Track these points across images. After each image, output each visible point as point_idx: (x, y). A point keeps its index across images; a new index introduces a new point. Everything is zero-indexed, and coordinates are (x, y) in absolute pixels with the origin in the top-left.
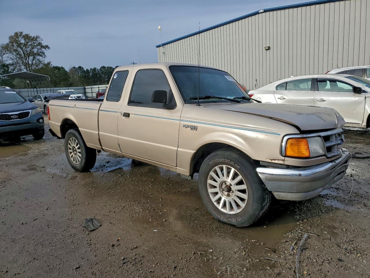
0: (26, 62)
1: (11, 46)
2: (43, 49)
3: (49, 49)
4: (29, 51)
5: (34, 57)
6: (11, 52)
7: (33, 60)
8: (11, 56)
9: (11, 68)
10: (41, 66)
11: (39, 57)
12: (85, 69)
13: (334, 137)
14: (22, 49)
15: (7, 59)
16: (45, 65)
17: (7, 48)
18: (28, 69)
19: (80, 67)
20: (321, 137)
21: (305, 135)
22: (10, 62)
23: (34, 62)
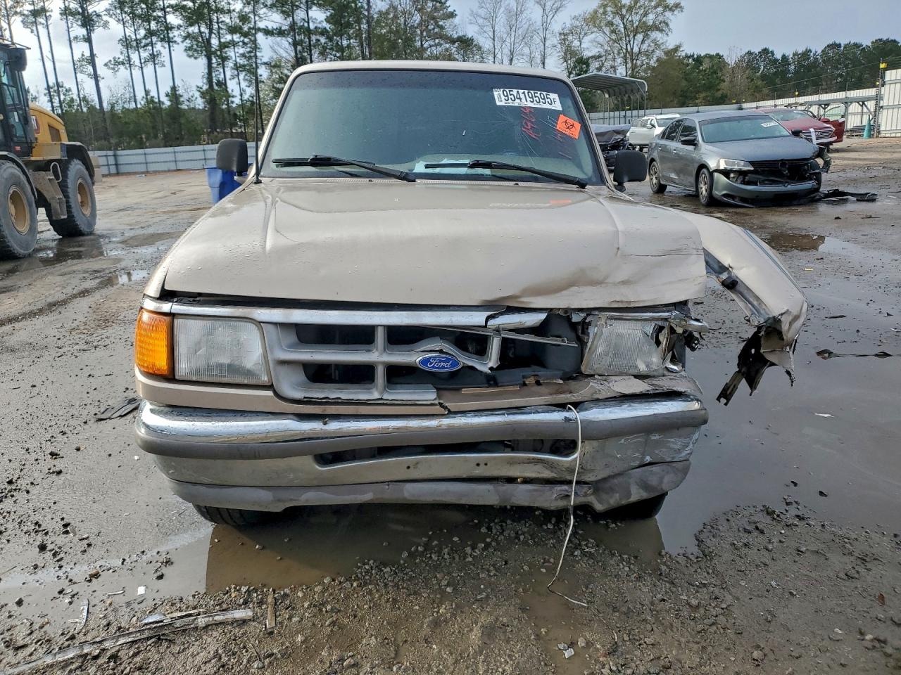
0: (626, 49)
1: (601, 14)
2: (668, 14)
3: (682, 11)
4: (637, 23)
5: (644, 37)
6: (600, 28)
7: (643, 42)
8: (600, 37)
9: (594, 65)
10: (658, 53)
11: (655, 35)
12: (779, 56)
13: (380, 336)
14: (622, 20)
15: (590, 45)
16: (667, 53)
17: (593, 20)
18: (629, 65)
19: (765, 51)
20: (259, 324)
21: (166, 307)
22: (594, 51)
23: (645, 47)
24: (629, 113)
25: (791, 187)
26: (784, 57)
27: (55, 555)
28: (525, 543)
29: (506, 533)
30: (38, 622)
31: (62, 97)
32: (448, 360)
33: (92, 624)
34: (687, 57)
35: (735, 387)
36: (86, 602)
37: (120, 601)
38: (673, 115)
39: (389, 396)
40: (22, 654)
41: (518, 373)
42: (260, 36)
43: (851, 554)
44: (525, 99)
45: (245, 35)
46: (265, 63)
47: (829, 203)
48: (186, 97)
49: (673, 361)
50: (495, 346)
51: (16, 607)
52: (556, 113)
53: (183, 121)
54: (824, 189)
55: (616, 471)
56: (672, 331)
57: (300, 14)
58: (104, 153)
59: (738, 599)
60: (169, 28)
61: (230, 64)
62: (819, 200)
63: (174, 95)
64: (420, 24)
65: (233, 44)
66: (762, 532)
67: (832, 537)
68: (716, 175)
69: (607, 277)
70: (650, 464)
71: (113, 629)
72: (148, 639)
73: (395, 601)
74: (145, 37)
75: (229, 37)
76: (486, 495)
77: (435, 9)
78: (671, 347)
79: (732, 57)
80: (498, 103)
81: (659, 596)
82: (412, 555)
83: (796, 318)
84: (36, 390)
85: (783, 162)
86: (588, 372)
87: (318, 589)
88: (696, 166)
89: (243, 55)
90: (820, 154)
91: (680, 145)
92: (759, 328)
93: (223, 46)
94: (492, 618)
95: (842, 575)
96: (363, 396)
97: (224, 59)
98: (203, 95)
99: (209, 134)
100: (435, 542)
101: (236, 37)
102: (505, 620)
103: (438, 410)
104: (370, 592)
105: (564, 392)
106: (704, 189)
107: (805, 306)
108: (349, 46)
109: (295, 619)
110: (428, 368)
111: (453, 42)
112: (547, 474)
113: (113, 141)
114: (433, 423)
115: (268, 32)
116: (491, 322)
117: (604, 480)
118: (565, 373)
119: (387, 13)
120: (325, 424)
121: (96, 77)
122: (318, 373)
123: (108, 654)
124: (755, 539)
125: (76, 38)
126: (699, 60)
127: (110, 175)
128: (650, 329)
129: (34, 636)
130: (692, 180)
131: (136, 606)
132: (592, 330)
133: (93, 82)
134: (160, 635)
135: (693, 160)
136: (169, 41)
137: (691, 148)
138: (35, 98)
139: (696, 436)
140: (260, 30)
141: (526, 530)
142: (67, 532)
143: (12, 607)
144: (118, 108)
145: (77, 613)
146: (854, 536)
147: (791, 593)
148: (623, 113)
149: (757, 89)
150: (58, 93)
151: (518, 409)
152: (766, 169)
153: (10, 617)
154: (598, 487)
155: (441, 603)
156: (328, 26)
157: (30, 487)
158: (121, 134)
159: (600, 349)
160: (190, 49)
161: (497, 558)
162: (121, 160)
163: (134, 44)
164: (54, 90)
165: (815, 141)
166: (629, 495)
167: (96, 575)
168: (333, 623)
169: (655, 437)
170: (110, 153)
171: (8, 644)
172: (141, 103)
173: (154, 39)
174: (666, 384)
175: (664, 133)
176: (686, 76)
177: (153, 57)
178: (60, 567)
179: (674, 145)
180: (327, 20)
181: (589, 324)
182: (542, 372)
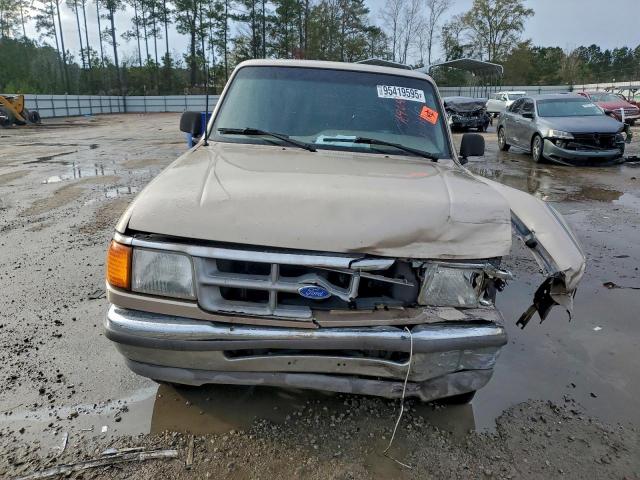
0: (491, 41)
1: (474, 15)
2: (523, 17)
3: (533, 15)
4: (500, 23)
5: (504, 33)
6: (472, 25)
7: (503, 36)
8: (471, 31)
9: (466, 52)
10: (514, 45)
11: (513, 32)
12: (603, 51)
13: (274, 270)
14: (489, 20)
15: (465, 37)
16: (521, 45)
17: (467, 19)
18: (492, 53)
19: (594, 47)
20: (191, 257)
21: (129, 240)
22: (467, 42)
23: (504, 40)
24: (489, 88)
25: (601, 153)
26: (607, 52)
27: (50, 398)
28: (374, 416)
29: (361, 407)
30: (33, 446)
31: (91, 57)
32: (320, 291)
33: (69, 452)
34: (535, 49)
35: (530, 317)
36: (66, 435)
37: (89, 436)
38: (521, 92)
39: (278, 313)
40: (20, 469)
41: (372, 301)
42: (229, 20)
43: (607, 444)
44: (399, 94)
45: (219, 19)
46: (232, 40)
47: (629, 166)
48: (175, 61)
49: (485, 297)
50: (355, 283)
51: (20, 434)
52: (420, 105)
53: (172, 77)
54: (626, 155)
55: (437, 375)
56: (486, 276)
57: (258, 6)
58: (116, 97)
59: (520, 472)
60: (167, 12)
61: (207, 39)
62: (622, 163)
63: (167, 59)
64: (343, 16)
65: (211, 25)
66: (545, 422)
67: (596, 430)
68: (546, 141)
69: (440, 236)
70: (464, 370)
71: (82, 456)
72: (105, 466)
73: (277, 452)
74: (150, 18)
75: (208, 20)
76: (344, 386)
77: (354, 6)
78: (484, 287)
79: (568, 50)
80: (380, 96)
81: (464, 465)
82: (293, 418)
83: (577, 274)
84: (51, 273)
85: (597, 134)
86: (423, 303)
87: (226, 438)
88: (532, 133)
89: (217, 33)
90: (625, 129)
91: (521, 117)
92: (549, 279)
93: (203, 26)
94: (343, 472)
95: (598, 460)
96: (260, 312)
97: (203, 35)
98: (187, 60)
99: (190, 88)
100: (310, 410)
101: (213, 20)
102: (351, 474)
103: (312, 325)
104: (261, 444)
105: (403, 317)
106: (536, 151)
107: (584, 266)
108: (291, 30)
109: (207, 460)
110: (307, 296)
111: (366, 30)
112: (388, 374)
113: (124, 89)
114: (309, 334)
115: (235, 18)
116: (353, 265)
117: (428, 381)
118: (406, 303)
119: (320, 7)
120: (231, 330)
121: (114, 44)
122: (230, 294)
123: (77, 475)
124: (540, 427)
125: (103, 16)
126: (543, 51)
127: (120, 113)
128: (469, 275)
129: (29, 457)
130: (529, 143)
131: (99, 441)
132: (427, 275)
133: (112, 48)
134: (114, 464)
135: (530, 129)
136: (166, 21)
137: (529, 120)
138: (72, 57)
139: (498, 352)
140: (230, 16)
141: (375, 405)
142: (59, 381)
143: (17, 434)
144: (128, 66)
145: (58, 442)
146: (611, 430)
147: (560, 472)
148: (485, 88)
149: (585, 74)
150: (88, 53)
151: (369, 328)
152: (583, 139)
153: (14, 441)
154: (423, 385)
155: (309, 456)
156: (277, 15)
157: (39, 346)
158: (128, 85)
159: (431, 288)
160: (180, 27)
161: (353, 426)
162: (129, 103)
163: (142, 22)
164: (86, 52)
165: (624, 118)
166: (447, 391)
167: (75, 415)
168: (232, 465)
169: (467, 352)
170: (121, 97)
171: (11, 461)
172: (144, 63)
173: (156, 19)
174: (478, 315)
175: (511, 106)
176: (533, 63)
177: (155, 32)
178: (52, 407)
179: (518, 117)
180: (278, 11)
181: (425, 269)
182: (389, 302)
